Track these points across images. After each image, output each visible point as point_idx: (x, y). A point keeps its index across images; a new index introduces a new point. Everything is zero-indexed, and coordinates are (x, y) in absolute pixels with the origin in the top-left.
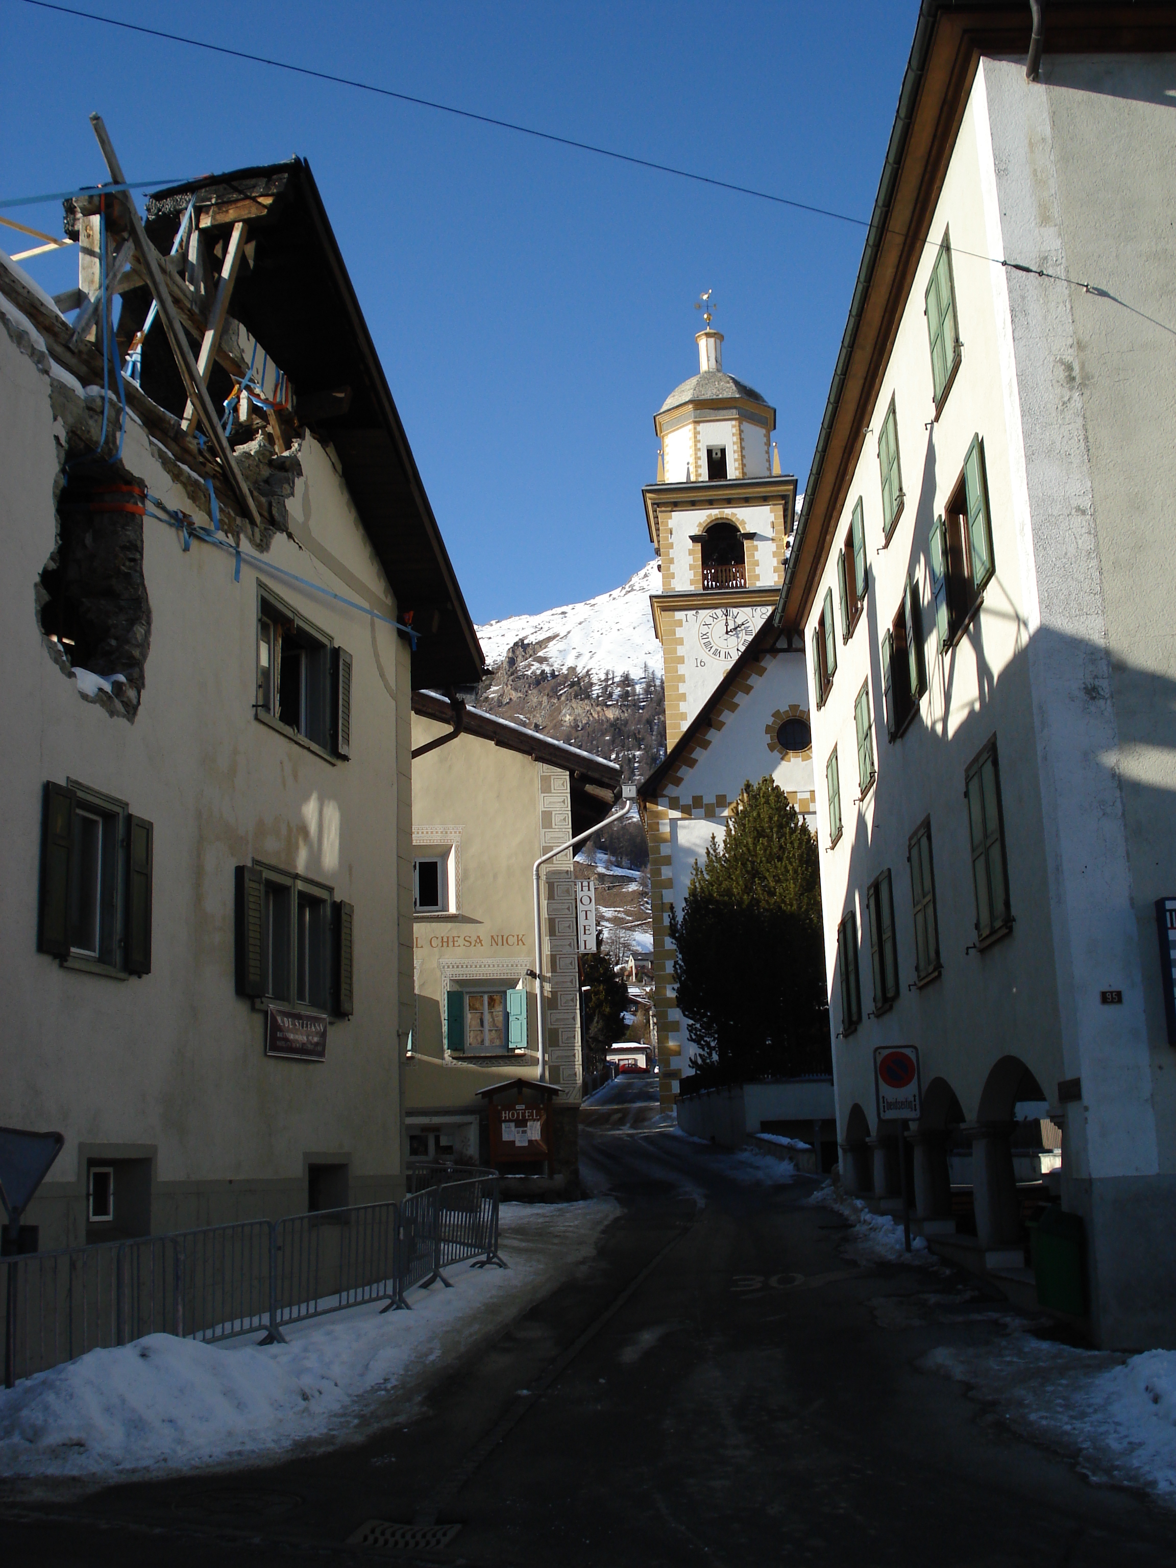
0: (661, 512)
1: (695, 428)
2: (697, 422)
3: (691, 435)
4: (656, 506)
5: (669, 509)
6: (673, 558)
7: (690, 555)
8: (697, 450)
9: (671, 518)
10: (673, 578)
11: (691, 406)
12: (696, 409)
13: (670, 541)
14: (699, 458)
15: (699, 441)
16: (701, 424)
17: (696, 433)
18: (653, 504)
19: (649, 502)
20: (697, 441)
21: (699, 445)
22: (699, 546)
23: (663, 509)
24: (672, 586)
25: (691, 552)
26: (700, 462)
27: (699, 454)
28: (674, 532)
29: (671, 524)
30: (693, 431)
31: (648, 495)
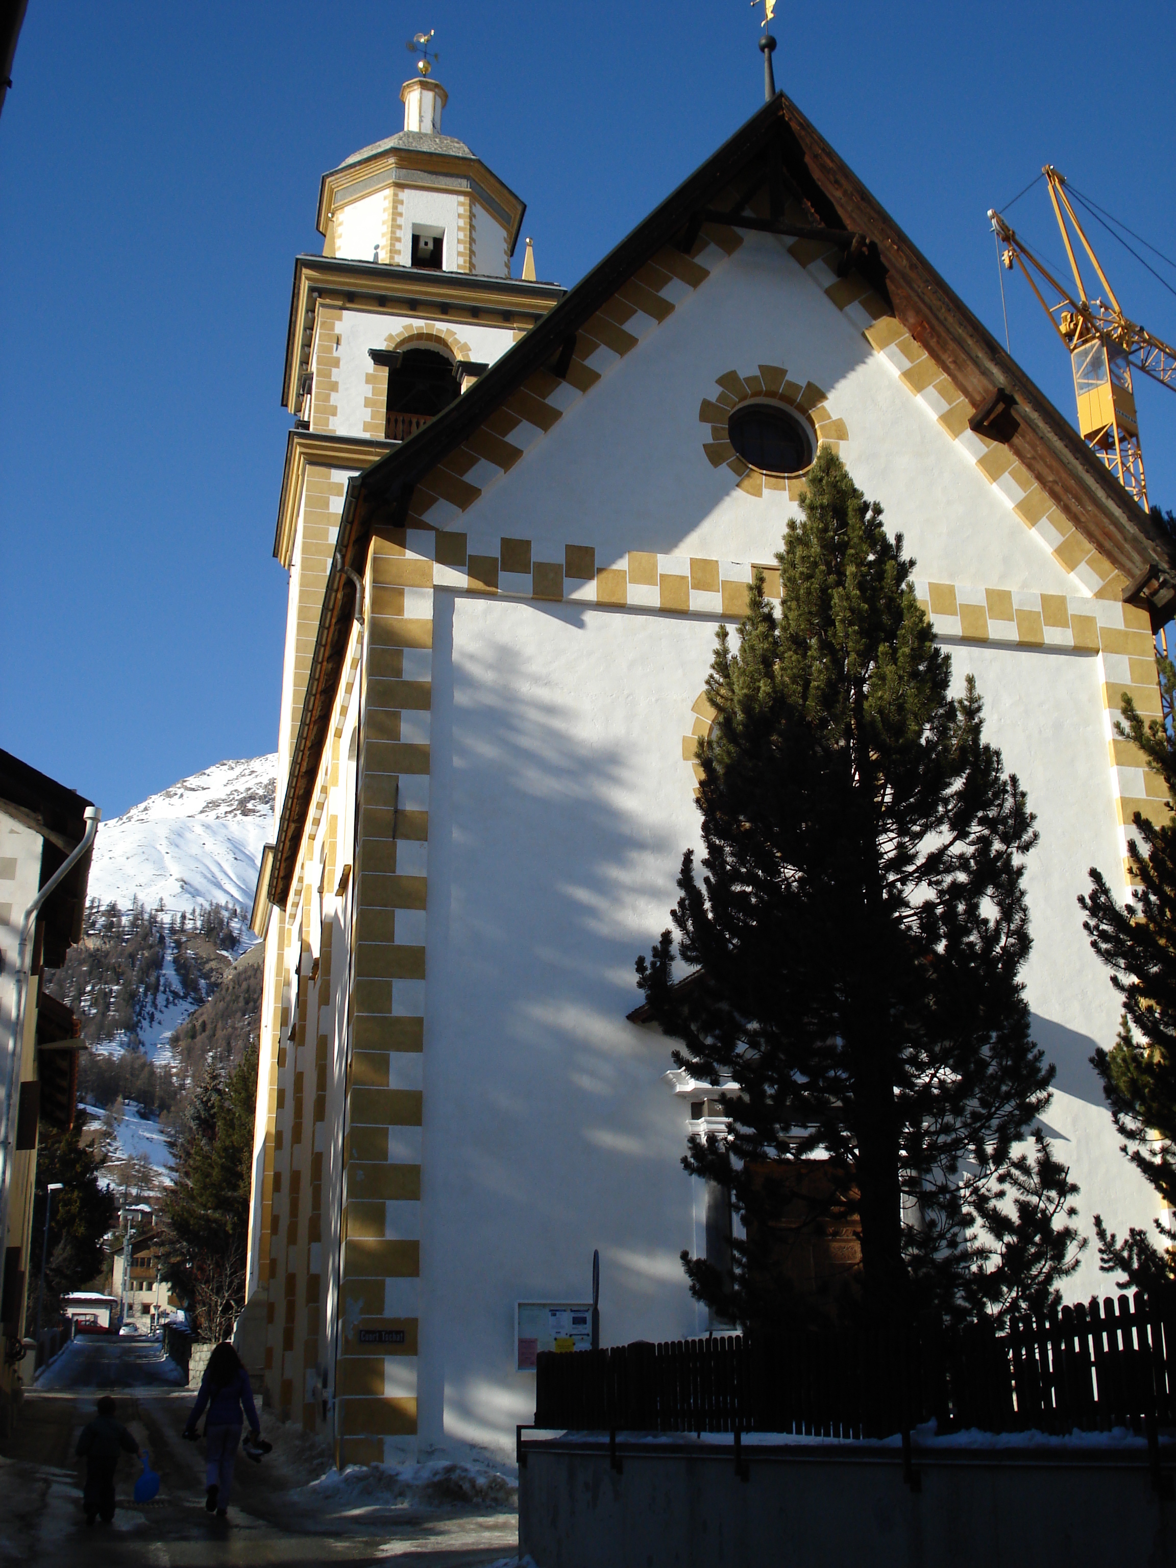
0: (323, 305)
1: (395, 195)
2: (399, 186)
3: (388, 204)
4: (315, 294)
5: (340, 303)
6: (337, 383)
7: (367, 382)
8: (395, 227)
9: (340, 319)
10: (334, 414)
11: (392, 160)
12: (400, 166)
13: (335, 354)
14: (399, 240)
15: (401, 215)
16: (406, 191)
17: (396, 202)
18: (312, 290)
19: (305, 286)
20: (396, 214)
21: (400, 221)
22: (384, 372)
23: (328, 301)
24: (330, 427)
25: (369, 379)
26: (398, 246)
27: (399, 234)
28: (343, 341)
29: (339, 328)
30: (391, 198)
31: (306, 271)
